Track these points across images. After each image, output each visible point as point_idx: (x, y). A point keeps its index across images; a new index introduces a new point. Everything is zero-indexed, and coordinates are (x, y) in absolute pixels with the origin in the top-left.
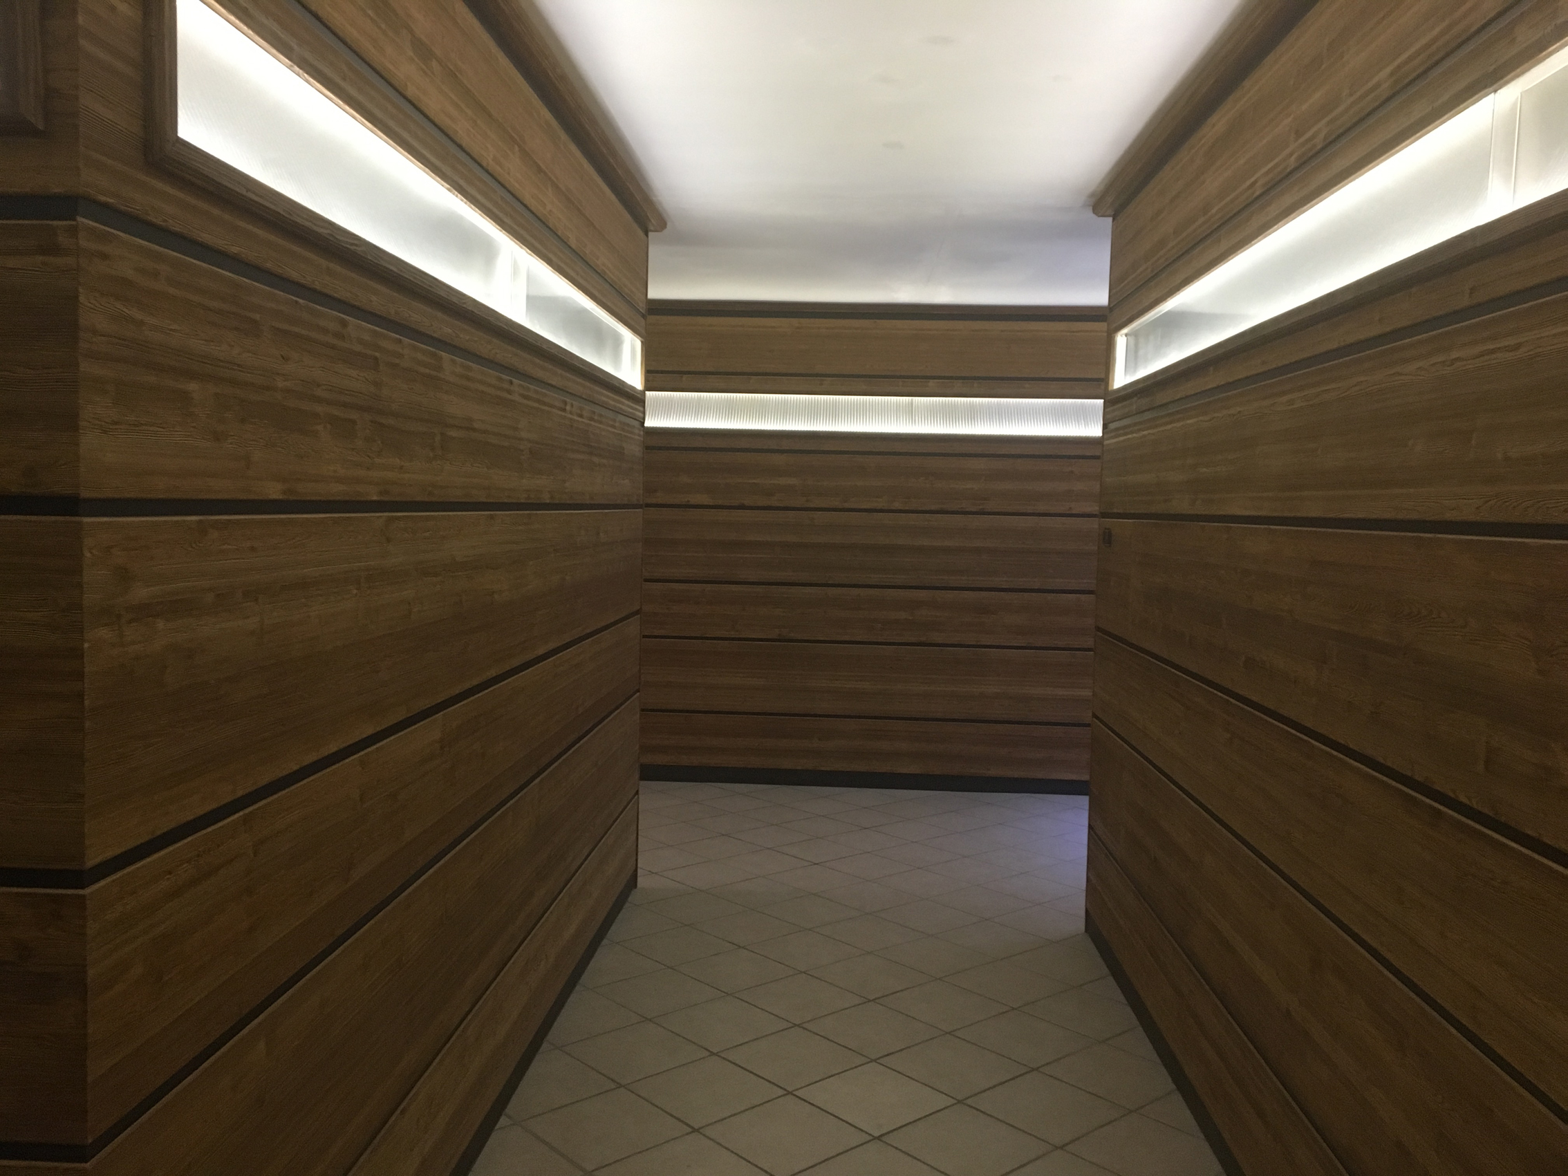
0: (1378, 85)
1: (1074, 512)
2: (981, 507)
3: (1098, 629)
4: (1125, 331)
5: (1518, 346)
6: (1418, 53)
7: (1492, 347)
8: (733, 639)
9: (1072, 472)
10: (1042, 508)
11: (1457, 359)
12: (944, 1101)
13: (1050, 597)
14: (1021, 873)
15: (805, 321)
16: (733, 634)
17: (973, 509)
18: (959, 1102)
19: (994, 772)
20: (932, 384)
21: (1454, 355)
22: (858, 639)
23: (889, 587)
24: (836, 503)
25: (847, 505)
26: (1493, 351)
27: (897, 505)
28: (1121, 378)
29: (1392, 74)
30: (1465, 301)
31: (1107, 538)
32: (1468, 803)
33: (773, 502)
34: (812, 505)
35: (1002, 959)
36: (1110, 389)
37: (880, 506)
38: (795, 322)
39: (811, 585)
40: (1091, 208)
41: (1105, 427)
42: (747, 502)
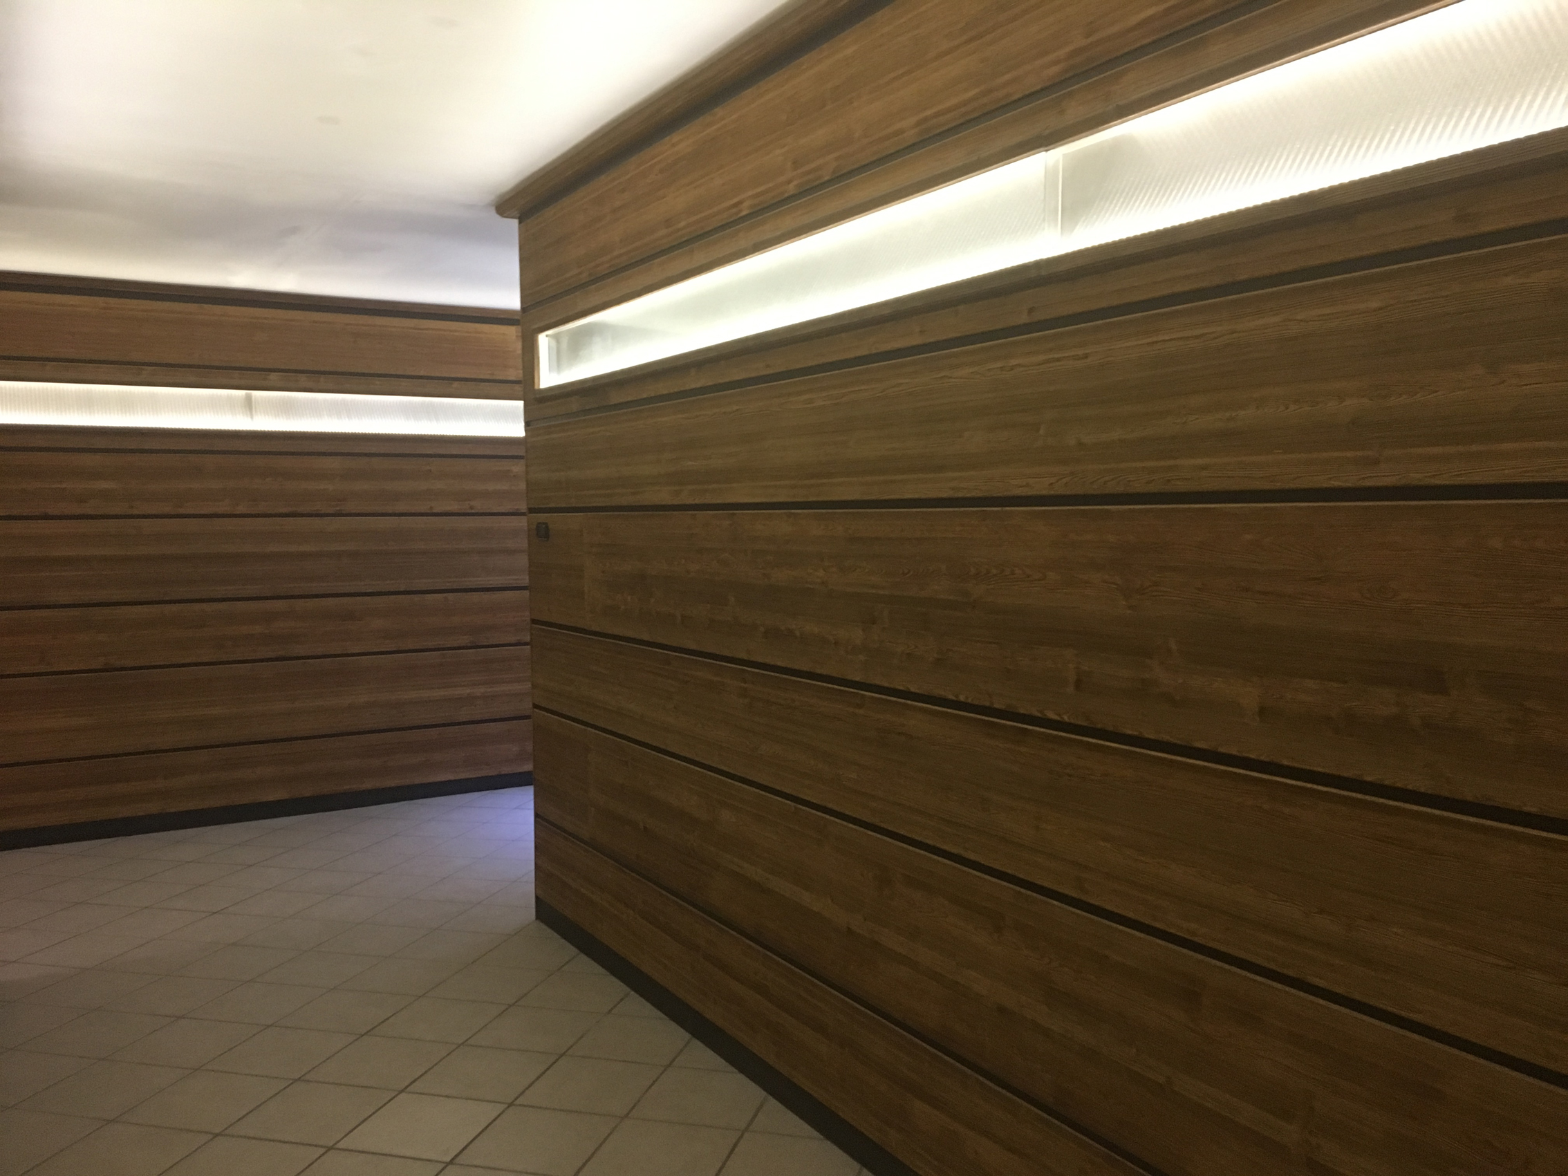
0: (902, 131)
1: (434, 511)
2: (338, 508)
3: (534, 621)
4: (550, 332)
5: (1086, 356)
6: (949, 110)
7: (1056, 356)
8: (47, 674)
9: (430, 471)
10: (401, 507)
11: (1019, 365)
12: (494, 1110)
13: (416, 598)
14: (444, 878)
15: (113, 301)
16: (42, 668)
17: (331, 511)
18: (511, 1105)
19: (368, 784)
20: (274, 377)
21: (1013, 362)
22: (206, 659)
23: (238, 599)
24: (167, 509)
25: (182, 511)
26: (1059, 360)
27: (241, 509)
28: (548, 378)
29: (918, 124)
30: (1024, 319)
31: (542, 532)
32: (1059, 719)
33: (87, 509)
34: (136, 512)
35: (472, 963)
36: (536, 387)
37: (220, 510)
38: (100, 301)
39: (141, 603)
40: (494, 208)
41: (527, 424)
42: (51, 511)
